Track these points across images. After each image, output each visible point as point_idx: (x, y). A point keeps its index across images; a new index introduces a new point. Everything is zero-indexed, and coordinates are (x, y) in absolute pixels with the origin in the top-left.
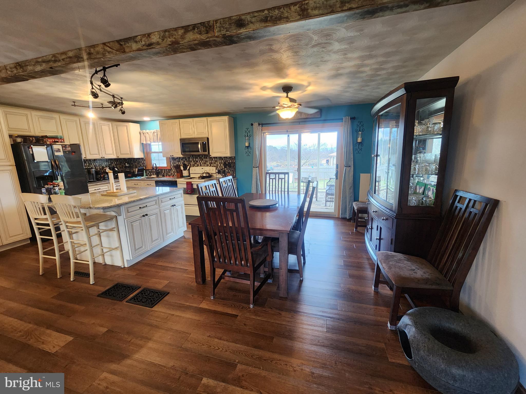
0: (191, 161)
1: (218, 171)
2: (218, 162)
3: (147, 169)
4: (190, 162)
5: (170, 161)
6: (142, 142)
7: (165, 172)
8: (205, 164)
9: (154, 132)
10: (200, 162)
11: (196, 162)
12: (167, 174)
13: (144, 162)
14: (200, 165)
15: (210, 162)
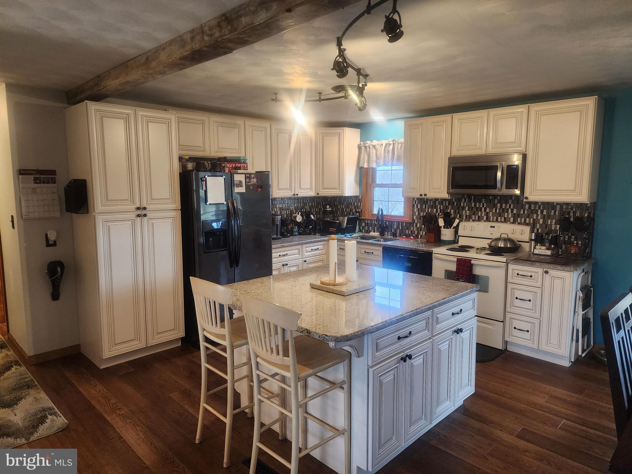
0: (463, 208)
1: (536, 235)
2: (539, 212)
3: (363, 219)
4: (461, 209)
5: (414, 205)
6: (360, 166)
7: (398, 227)
8: (500, 217)
9: (386, 145)
10: (488, 211)
11: (475, 210)
12: (402, 231)
13: (358, 204)
14: (485, 217)
15: (515, 212)
